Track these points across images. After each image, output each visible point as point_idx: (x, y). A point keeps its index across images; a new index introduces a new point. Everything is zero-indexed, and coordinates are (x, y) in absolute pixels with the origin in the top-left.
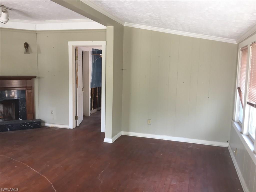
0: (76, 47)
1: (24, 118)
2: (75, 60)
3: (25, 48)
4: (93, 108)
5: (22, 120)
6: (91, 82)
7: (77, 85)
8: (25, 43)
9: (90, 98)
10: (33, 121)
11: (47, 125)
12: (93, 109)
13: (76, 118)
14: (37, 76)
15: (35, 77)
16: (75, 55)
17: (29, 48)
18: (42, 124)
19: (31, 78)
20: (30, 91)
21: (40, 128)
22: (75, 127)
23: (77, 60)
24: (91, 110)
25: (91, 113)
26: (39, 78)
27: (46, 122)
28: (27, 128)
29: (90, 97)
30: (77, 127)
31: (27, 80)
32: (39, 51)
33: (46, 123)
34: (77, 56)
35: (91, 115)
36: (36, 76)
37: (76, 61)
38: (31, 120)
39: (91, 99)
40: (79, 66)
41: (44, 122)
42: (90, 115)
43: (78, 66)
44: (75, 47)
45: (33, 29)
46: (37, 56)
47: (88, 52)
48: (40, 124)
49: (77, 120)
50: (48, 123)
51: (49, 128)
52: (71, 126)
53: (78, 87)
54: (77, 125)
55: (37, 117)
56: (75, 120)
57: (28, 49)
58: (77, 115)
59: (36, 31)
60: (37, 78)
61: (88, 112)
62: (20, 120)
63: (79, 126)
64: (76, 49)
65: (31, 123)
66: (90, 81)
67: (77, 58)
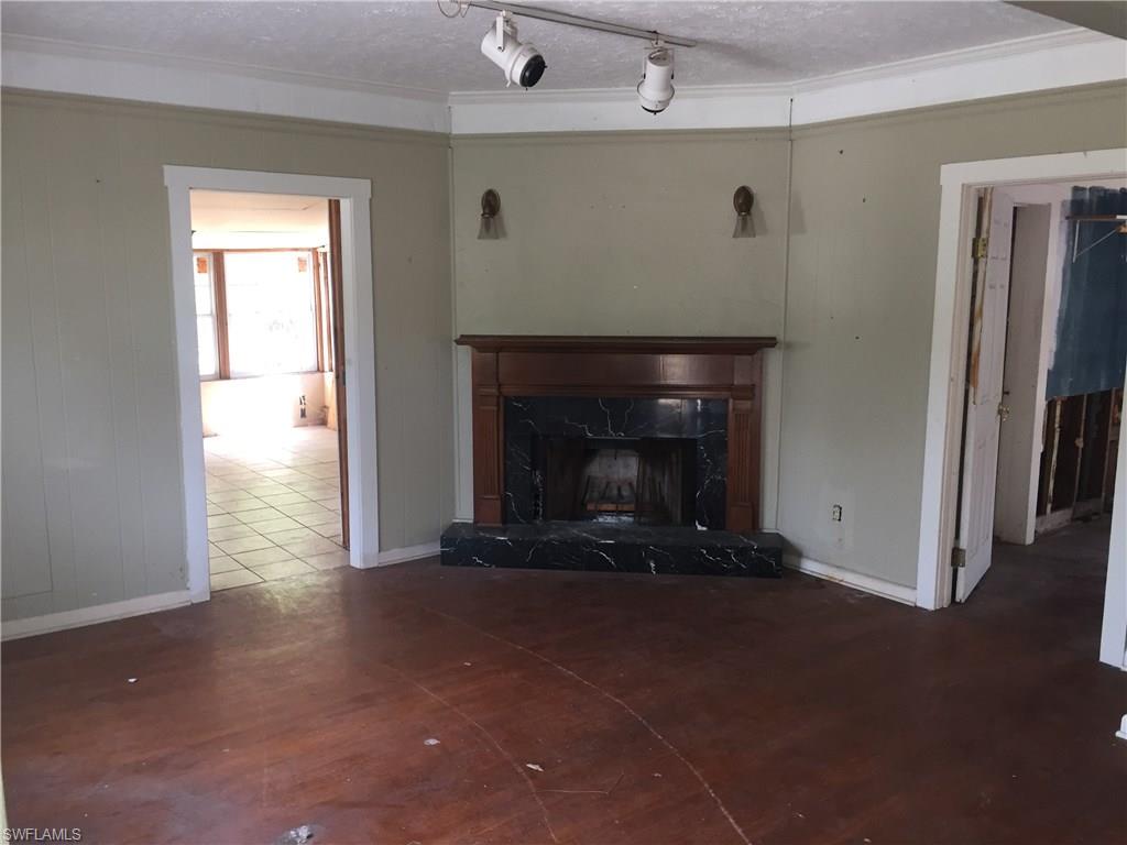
0: (986, 189)
1: (716, 522)
2: (970, 261)
3: (736, 214)
4: (1049, 506)
5: (704, 529)
6: (1051, 368)
7: (972, 390)
8: (737, 188)
9: (1041, 449)
10: (753, 543)
11: (811, 567)
12: (1053, 510)
13: (957, 557)
14: (780, 337)
15: (771, 342)
16: (971, 234)
17: (753, 210)
18: (787, 559)
19: (754, 347)
20: (746, 405)
21: (780, 577)
22: (946, 603)
23: (982, 262)
24: (1040, 511)
25: (1041, 530)
26: (789, 346)
27: (805, 554)
28: (724, 572)
29: (1038, 447)
30: (960, 603)
31: (737, 357)
32: (796, 222)
33: (808, 558)
34: (984, 235)
35: (1036, 539)
36: (774, 339)
37: (976, 262)
38: (743, 535)
39: (1042, 454)
40: (991, 287)
41: (799, 554)
42: (1030, 539)
43: (987, 290)
44: (979, 190)
45: (780, 121)
46: (788, 246)
47: (1050, 205)
48: (779, 563)
49: (961, 571)
50: (816, 560)
51: (819, 583)
52: (925, 593)
53: (978, 401)
54: (961, 595)
55: (769, 524)
56: (949, 570)
57: (748, 217)
58: (963, 544)
59: (790, 129)
60: (780, 348)
61: (1023, 525)
62: (699, 528)
63: (966, 601)
64: (981, 201)
65: (742, 552)
66: (1046, 361)
67: (980, 247)
